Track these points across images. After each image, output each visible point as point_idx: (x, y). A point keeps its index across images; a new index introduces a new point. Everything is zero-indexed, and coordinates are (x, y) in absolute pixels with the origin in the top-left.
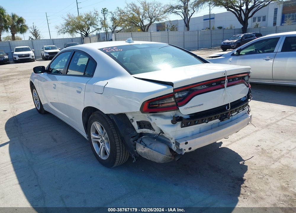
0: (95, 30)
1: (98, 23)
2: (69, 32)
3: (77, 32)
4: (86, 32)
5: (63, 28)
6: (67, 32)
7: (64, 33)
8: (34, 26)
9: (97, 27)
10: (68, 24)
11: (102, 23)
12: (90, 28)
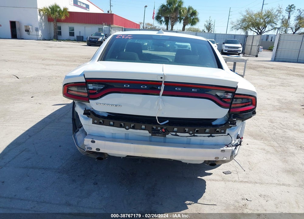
0: (272, 30)
1: (278, 21)
2: (242, 29)
3: (251, 30)
4: (261, 30)
5: (238, 24)
6: (241, 28)
7: (238, 29)
8: (210, 20)
9: (275, 26)
10: (244, 20)
11: (283, 22)
12: (266, 27)
